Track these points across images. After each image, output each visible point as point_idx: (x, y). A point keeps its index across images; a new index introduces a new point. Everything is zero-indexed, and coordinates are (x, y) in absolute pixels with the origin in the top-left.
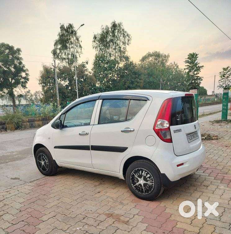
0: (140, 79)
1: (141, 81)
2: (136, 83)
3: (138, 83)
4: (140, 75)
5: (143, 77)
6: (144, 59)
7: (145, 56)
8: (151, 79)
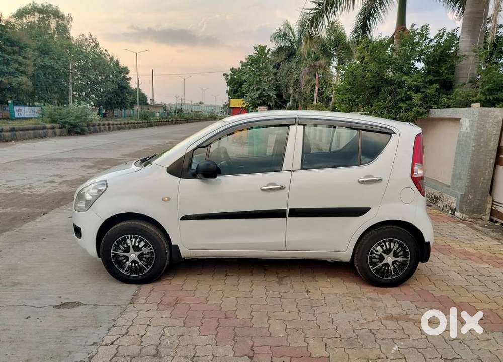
0: (24, 58)
1: (28, 62)
2: (16, 66)
3: (20, 64)
4: (21, 48)
5: (30, 53)
6: (20, 14)
7: (25, 8)
8: (47, 61)
